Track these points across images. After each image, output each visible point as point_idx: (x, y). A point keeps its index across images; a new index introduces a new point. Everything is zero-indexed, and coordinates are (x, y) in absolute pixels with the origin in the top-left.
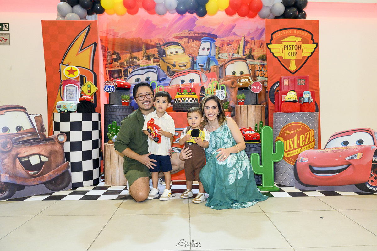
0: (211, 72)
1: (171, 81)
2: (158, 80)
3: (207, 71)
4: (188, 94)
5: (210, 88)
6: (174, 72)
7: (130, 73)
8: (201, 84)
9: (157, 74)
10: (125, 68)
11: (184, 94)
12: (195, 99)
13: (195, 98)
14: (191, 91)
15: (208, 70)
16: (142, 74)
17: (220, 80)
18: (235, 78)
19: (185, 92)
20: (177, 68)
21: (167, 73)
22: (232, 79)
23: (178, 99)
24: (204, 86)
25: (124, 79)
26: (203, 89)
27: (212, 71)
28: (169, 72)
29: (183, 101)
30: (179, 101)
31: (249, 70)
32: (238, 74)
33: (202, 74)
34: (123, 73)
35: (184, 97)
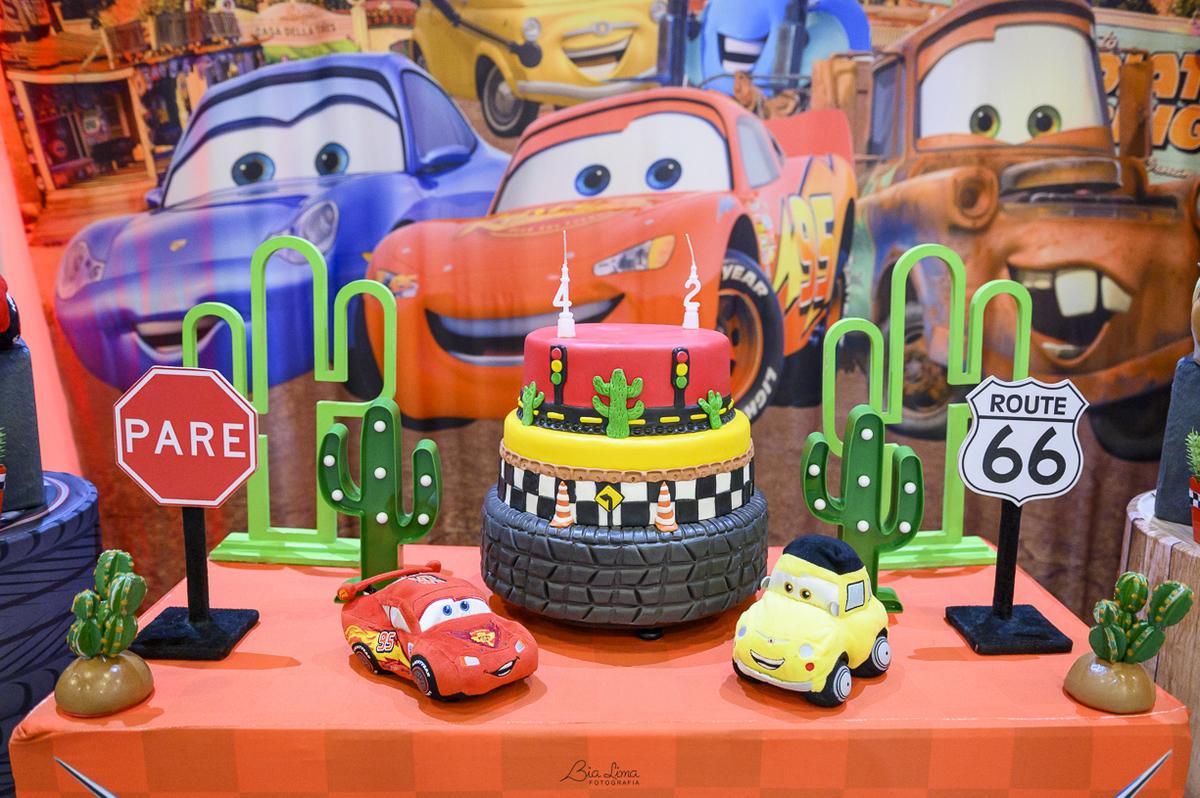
0: (815, 104)
1: (508, 178)
2: (406, 171)
3: (779, 101)
4: (651, 426)
5: (799, 229)
6: (528, 109)
7: (189, 109)
8: (730, 201)
9: (398, 120)
10: (156, 73)
11: (600, 430)
12: (723, 483)
13: (720, 467)
14: (679, 393)
15: (791, 88)
16: (287, 117)
17: (879, 168)
18: (986, 156)
19: (619, 402)
20: (554, 73)
21: (473, 112)
22: (967, 162)
23: (532, 482)
24: (754, 218)
25: (157, 157)
26: (742, 239)
27: (819, 98)
28: (494, 109)
29: (587, 513)
30: (547, 508)
31: (1103, 96)
32: (1012, 130)
33: (739, 121)
34: (139, 110)
35: (605, 465)
